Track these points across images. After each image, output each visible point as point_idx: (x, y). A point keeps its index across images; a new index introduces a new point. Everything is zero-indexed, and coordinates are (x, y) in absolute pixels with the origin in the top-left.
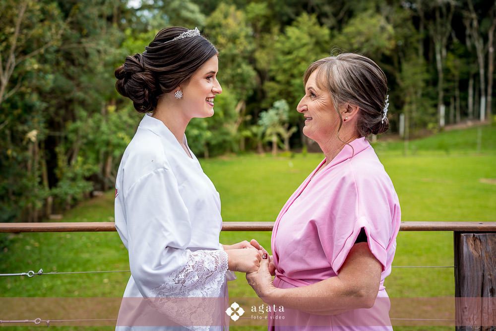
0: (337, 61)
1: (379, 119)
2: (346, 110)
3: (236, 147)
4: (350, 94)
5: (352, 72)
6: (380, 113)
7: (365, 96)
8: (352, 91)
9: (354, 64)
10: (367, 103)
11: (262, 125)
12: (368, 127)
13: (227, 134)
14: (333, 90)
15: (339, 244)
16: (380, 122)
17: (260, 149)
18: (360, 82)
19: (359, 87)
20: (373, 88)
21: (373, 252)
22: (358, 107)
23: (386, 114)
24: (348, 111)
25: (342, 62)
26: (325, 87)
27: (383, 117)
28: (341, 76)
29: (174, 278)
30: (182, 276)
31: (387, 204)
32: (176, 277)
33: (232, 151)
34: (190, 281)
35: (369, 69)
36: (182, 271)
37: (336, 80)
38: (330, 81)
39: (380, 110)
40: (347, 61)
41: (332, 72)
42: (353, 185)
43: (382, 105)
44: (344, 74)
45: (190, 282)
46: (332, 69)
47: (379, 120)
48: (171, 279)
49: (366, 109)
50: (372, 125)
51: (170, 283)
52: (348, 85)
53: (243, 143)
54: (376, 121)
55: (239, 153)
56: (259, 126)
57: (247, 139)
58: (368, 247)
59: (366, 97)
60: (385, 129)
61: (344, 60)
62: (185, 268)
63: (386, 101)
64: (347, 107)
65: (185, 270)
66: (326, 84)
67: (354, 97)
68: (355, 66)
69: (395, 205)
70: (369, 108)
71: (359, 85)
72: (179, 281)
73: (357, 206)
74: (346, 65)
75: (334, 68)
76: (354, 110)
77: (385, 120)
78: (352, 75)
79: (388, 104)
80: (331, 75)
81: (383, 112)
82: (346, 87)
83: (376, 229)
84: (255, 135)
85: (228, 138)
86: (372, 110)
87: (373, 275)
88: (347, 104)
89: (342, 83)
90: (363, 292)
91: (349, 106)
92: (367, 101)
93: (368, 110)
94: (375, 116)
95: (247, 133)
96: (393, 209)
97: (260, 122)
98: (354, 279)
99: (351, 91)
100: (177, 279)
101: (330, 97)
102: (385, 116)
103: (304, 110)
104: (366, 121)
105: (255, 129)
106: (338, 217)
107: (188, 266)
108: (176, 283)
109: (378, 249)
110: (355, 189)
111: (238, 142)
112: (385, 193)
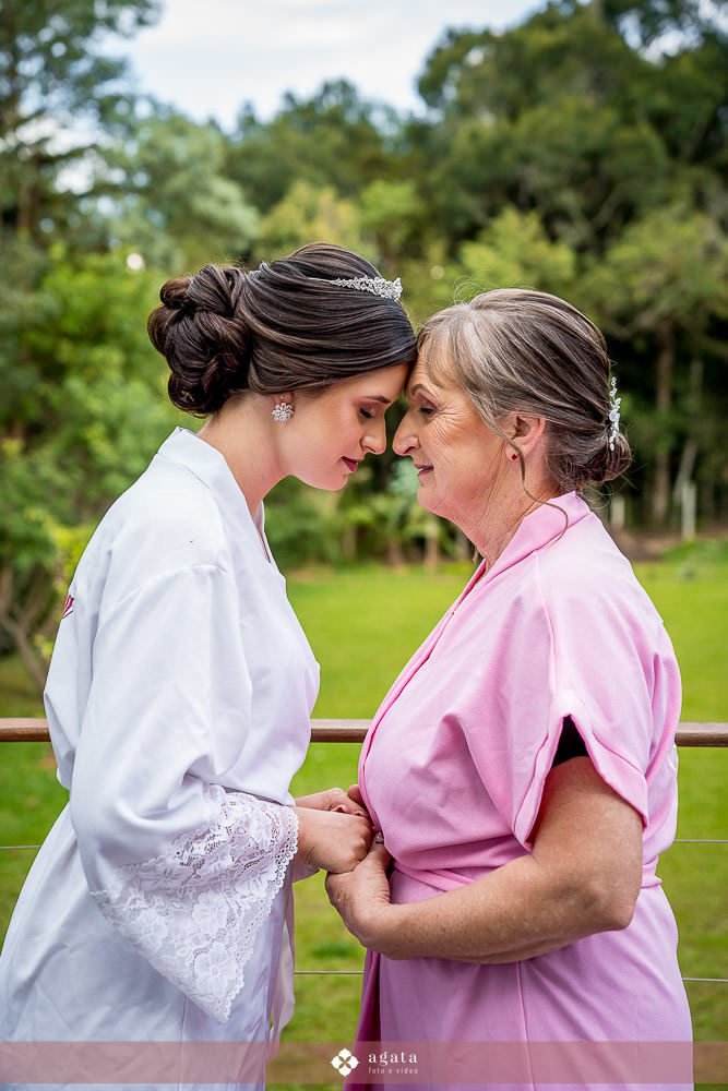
0: (474, 313)
1: (602, 439)
2: (514, 432)
3: (332, 549)
4: (516, 388)
5: (515, 334)
6: (603, 424)
7: (555, 387)
8: (521, 381)
9: (515, 314)
10: (563, 404)
11: (400, 494)
12: (579, 463)
13: (309, 514)
14: (472, 385)
15: (524, 770)
16: (605, 449)
17: (395, 555)
18: (536, 354)
19: (536, 367)
20: (573, 363)
21: (609, 779)
22: (543, 419)
23: (616, 425)
24: (519, 432)
25: (484, 313)
26: (453, 381)
27: (610, 434)
28: (488, 348)
29: (180, 850)
30: (200, 849)
31: (632, 655)
32: (187, 847)
33: (322, 559)
34: (212, 866)
35: (553, 319)
36: (203, 837)
37: (478, 359)
38: (463, 364)
39: (599, 417)
40: (496, 308)
41: (463, 340)
42: (540, 614)
43: (602, 403)
44: (494, 342)
45: (212, 868)
46: (462, 334)
47: (603, 444)
48: (175, 849)
49: (564, 420)
50: (586, 459)
51: (170, 860)
52: (508, 369)
53: (350, 540)
54: (593, 447)
55: (342, 565)
56: (391, 495)
57: (362, 531)
58: (592, 767)
59: (559, 390)
60: (621, 462)
61: (488, 307)
62: (209, 832)
63: (613, 393)
64: (516, 424)
65: (208, 836)
66: (453, 375)
67: (529, 395)
68: (519, 318)
69: (656, 658)
70: (569, 416)
71: (537, 363)
72: (190, 859)
73: (552, 666)
74: (496, 318)
75: (468, 329)
76: (532, 429)
77: (618, 441)
78: (515, 341)
79: (619, 399)
80: (460, 347)
81: (609, 423)
82: (505, 372)
83: (609, 719)
84: (382, 519)
85: (312, 526)
86: (581, 421)
87: (618, 839)
88: (514, 414)
89: (493, 366)
90: (597, 886)
91: (519, 421)
92: (564, 400)
93: (569, 421)
94: (588, 434)
95: (362, 514)
96: (652, 668)
97: (395, 485)
98: (570, 854)
99: (517, 379)
100: (187, 854)
101: (469, 404)
102: (615, 433)
103: (411, 448)
104: (570, 451)
105: (381, 504)
106: (512, 701)
107: (217, 827)
108: (182, 864)
109: (622, 771)
110: (546, 623)
111: (339, 536)
112: (626, 627)
